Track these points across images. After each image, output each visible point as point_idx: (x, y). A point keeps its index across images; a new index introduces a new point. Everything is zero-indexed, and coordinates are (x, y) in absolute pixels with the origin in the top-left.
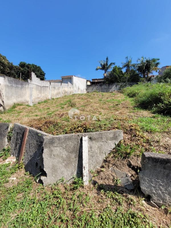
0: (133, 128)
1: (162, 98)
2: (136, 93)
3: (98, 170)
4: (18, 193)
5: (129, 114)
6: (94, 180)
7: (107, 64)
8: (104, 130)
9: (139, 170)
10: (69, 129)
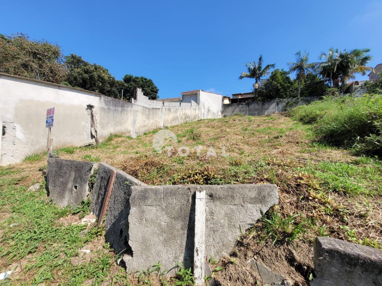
0: (302, 182)
1: (376, 123)
2: (317, 116)
3: (224, 260)
4: (86, 277)
5: (299, 154)
6: (214, 279)
7: (260, 68)
8: (243, 183)
9: (311, 275)
10: (179, 177)
